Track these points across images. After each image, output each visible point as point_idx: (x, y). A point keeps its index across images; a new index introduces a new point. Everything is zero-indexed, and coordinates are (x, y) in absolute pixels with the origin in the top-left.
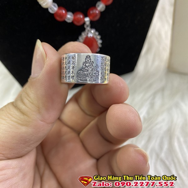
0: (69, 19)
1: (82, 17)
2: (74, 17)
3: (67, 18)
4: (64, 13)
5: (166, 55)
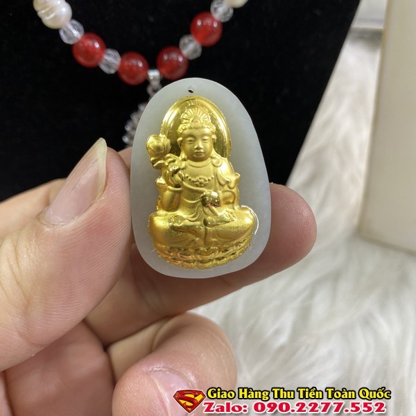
1: (141, 65)
3: (105, 61)
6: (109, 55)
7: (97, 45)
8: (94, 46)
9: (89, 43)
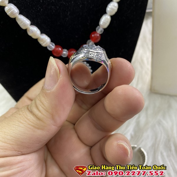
0: (64, 55)
2: (69, 52)
3: (63, 54)
4: (60, 50)
5: (148, 78)
6: (64, 51)
7: (60, 49)
8: (59, 50)
9: (57, 49)
